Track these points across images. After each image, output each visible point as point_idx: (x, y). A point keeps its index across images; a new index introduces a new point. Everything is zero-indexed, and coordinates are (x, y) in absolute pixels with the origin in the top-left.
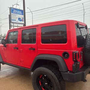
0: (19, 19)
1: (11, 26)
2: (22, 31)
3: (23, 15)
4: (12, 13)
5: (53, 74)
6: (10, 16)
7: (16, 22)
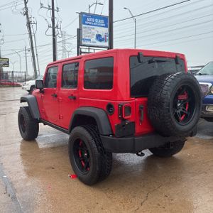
0: (99, 37)
1: (81, 52)
2: (63, 65)
3: (106, 27)
4: (83, 26)
5: (90, 138)
6: (79, 31)
7: (91, 44)
